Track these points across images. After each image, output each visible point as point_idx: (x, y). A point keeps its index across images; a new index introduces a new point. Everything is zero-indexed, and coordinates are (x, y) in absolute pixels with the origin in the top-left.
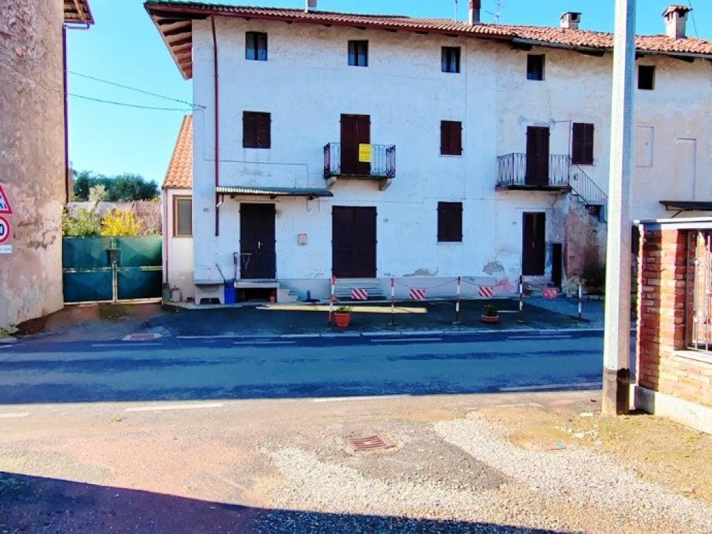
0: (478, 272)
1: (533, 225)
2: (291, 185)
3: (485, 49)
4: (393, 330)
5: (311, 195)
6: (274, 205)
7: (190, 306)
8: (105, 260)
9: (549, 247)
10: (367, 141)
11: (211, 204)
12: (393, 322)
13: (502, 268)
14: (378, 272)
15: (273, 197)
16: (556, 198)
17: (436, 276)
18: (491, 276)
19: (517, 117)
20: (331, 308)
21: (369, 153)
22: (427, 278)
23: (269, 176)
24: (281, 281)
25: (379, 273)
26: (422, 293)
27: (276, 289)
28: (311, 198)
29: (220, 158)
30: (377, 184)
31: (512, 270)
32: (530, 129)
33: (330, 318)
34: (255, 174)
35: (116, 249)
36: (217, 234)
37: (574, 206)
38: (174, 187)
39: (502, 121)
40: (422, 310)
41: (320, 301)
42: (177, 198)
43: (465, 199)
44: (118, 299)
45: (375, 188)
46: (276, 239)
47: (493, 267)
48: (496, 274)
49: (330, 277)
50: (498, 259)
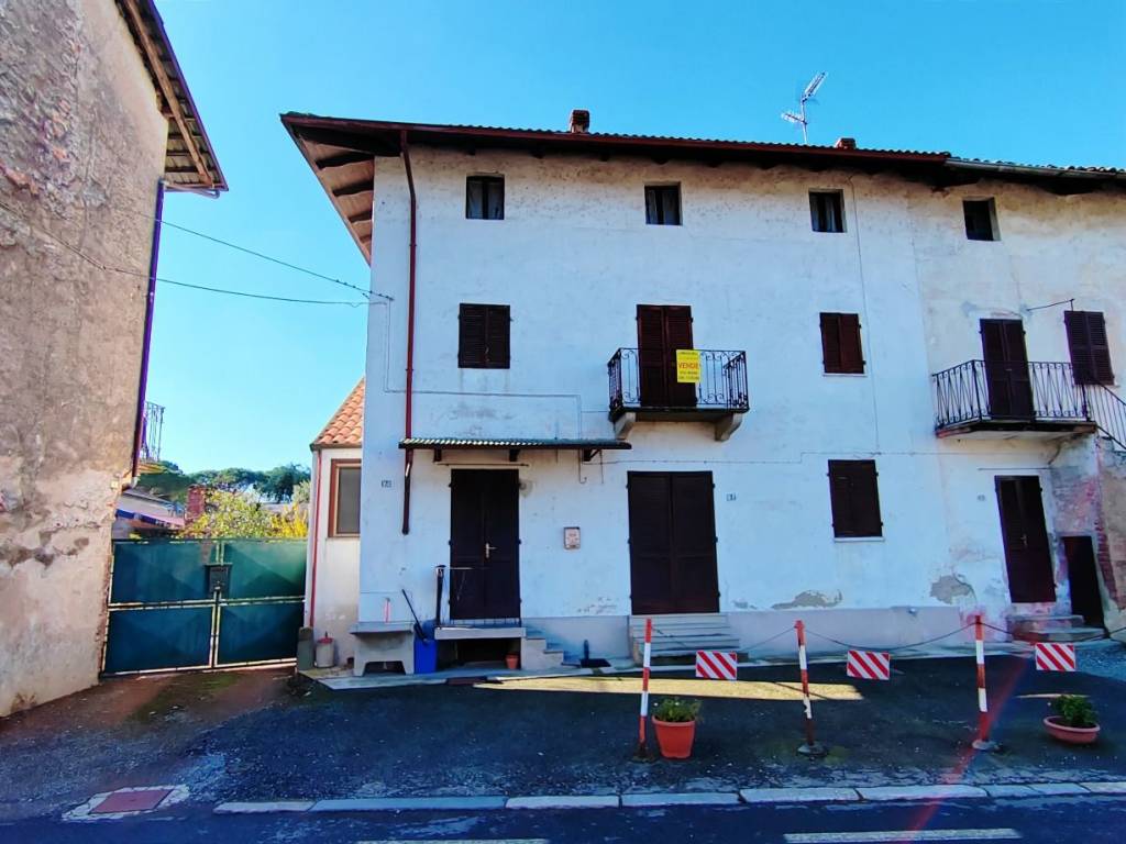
0: (922, 598)
1: (1019, 500)
2: (547, 435)
3: (886, 192)
5: (587, 451)
6: (517, 471)
8: (199, 585)
9: (1055, 545)
10: (689, 345)
11: (397, 472)
12: (811, 744)
13: (967, 588)
14: (722, 600)
15: (514, 451)
16: (1059, 448)
17: (837, 607)
18: (949, 605)
19: (959, 304)
21: (696, 366)
22: (821, 611)
23: (507, 418)
24: (531, 623)
25: (725, 603)
27: (519, 639)
28: (587, 457)
29: (416, 386)
30: (711, 431)
31: (990, 591)
32: (984, 323)
33: (642, 732)
34: (481, 414)
35: (222, 563)
36: (406, 530)
37: (1107, 460)
38: (335, 446)
39: (931, 311)
41: (609, 666)
42: (339, 465)
43: (880, 454)
44: (218, 663)
45: (708, 436)
46: (521, 537)
47: (950, 586)
48: (958, 601)
49: (628, 611)
50: (960, 570)
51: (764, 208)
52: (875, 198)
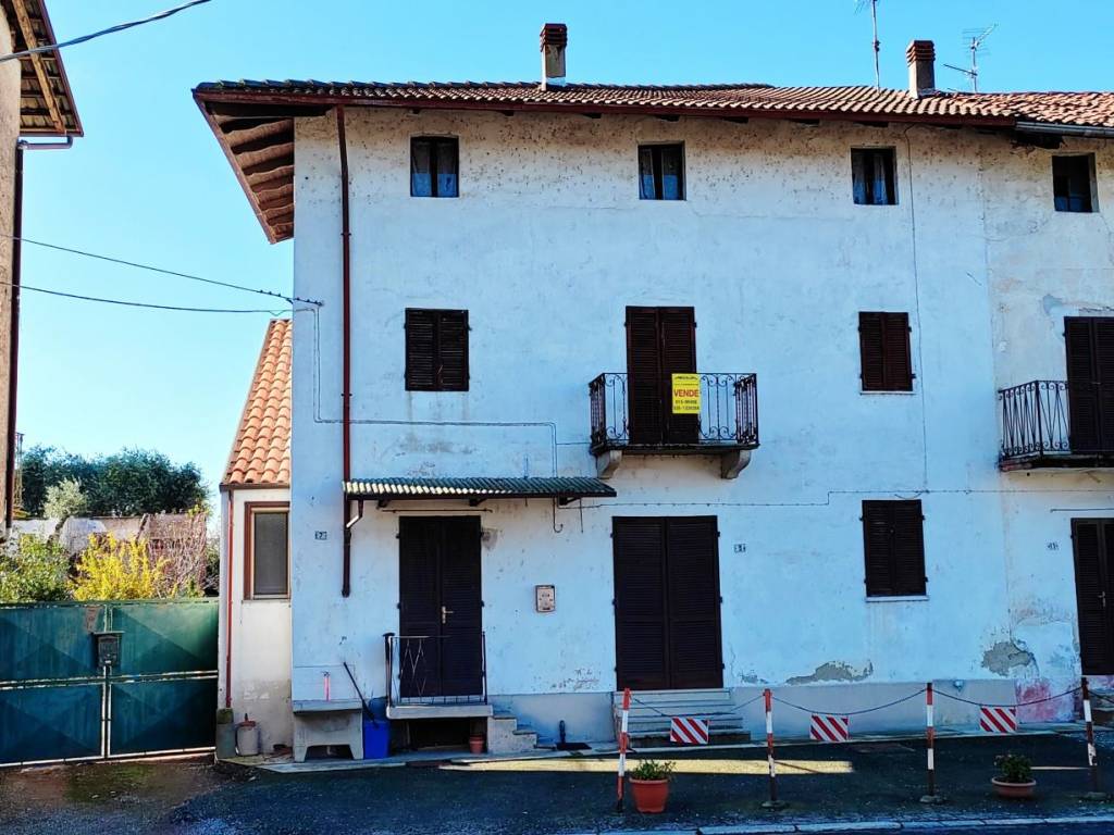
0: (967, 666)
1: (1099, 548)
2: (515, 472)
3: (952, 148)
4: (776, 820)
5: (563, 494)
6: (478, 518)
7: (283, 766)
8: (86, 660)
10: (690, 367)
11: (333, 521)
12: (773, 799)
13: (1029, 658)
14: (726, 673)
15: (474, 500)
17: (864, 681)
18: (1003, 678)
19: (1040, 298)
20: (622, 765)
21: (695, 393)
22: (845, 686)
23: (466, 452)
24: (499, 701)
25: (730, 677)
26: (842, 724)
27: (486, 718)
28: (563, 502)
29: (354, 416)
30: (717, 465)
31: (1055, 660)
32: (1070, 322)
33: (620, 791)
34: (433, 449)
35: (112, 631)
36: (346, 591)
38: (250, 485)
39: (1002, 308)
40: (840, 767)
41: (589, 748)
42: (254, 509)
43: (927, 492)
44: (111, 753)
45: (711, 472)
46: (484, 599)
47: (1008, 654)
48: (1016, 672)
49: (613, 686)
50: (1019, 634)
51: (792, 174)
52: (937, 157)
